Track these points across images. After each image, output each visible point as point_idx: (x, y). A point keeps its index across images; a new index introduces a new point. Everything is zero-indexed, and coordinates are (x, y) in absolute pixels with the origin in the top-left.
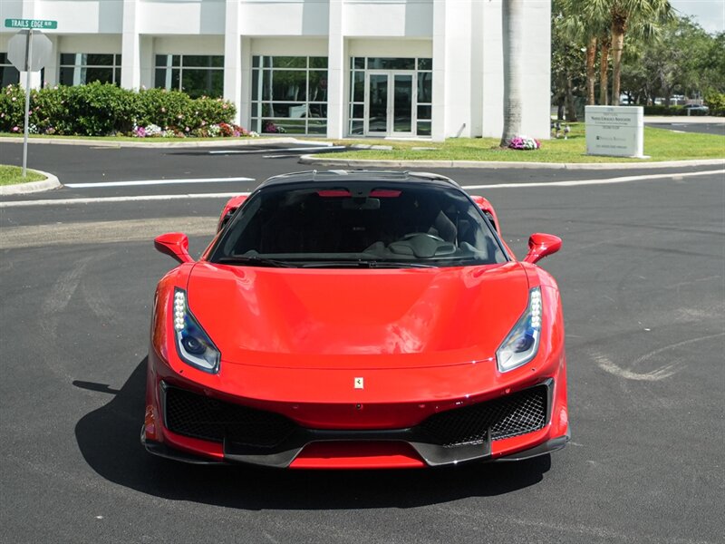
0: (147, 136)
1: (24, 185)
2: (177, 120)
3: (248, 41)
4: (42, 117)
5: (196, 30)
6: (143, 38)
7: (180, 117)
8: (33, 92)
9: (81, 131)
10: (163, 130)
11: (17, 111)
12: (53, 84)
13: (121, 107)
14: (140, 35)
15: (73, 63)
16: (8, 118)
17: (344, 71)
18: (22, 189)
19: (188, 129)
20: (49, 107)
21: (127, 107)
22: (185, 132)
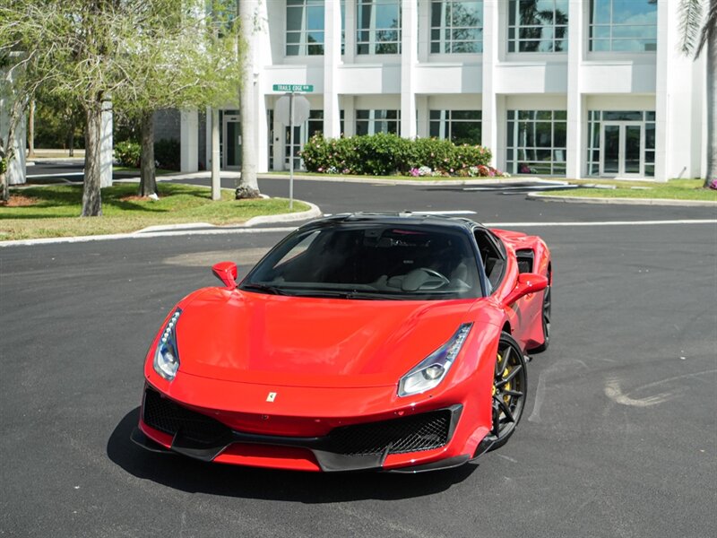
0: (420, 176)
1: (286, 215)
2: (445, 164)
3: (503, 99)
4: (340, 160)
5: (459, 91)
6: (418, 97)
7: (446, 160)
8: (333, 140)
9: (369, 171)
10: (433, 170)
11: (321, 155)
12: (350, 133)
13: (400, 153)
14: (416, 94)
15: (368, 117)
16: (314, 161)
17: (582, 122)
18: (285, 218)
19: (452, 170)
20: (345, 153)
21: (405, 153)
22: (450, 173)
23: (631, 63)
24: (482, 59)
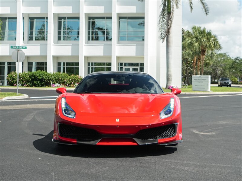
0: (55, 87)
1: (18, 96)
2: (65, 82)
3: (86, 58)
4: (23, 81)
5: (70, 54)
6: (54, 57)
7: (65, 81)
8: (20, 74)
9: (35, 85)
10: (60, 85)
11: (15, 79)
12: (26, 71)
13: (47, 78)
14: (53, 56)
15: (32, 65)
16: (12, 81)
17: (117, 67)
18: (17, 98)
19: (68, 85)
20: (25, 78)
21: (49, 78)
23: (135, 45)
24: (79, 43)
